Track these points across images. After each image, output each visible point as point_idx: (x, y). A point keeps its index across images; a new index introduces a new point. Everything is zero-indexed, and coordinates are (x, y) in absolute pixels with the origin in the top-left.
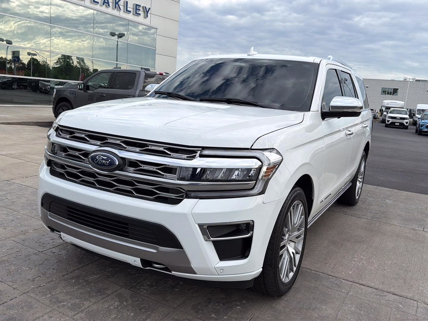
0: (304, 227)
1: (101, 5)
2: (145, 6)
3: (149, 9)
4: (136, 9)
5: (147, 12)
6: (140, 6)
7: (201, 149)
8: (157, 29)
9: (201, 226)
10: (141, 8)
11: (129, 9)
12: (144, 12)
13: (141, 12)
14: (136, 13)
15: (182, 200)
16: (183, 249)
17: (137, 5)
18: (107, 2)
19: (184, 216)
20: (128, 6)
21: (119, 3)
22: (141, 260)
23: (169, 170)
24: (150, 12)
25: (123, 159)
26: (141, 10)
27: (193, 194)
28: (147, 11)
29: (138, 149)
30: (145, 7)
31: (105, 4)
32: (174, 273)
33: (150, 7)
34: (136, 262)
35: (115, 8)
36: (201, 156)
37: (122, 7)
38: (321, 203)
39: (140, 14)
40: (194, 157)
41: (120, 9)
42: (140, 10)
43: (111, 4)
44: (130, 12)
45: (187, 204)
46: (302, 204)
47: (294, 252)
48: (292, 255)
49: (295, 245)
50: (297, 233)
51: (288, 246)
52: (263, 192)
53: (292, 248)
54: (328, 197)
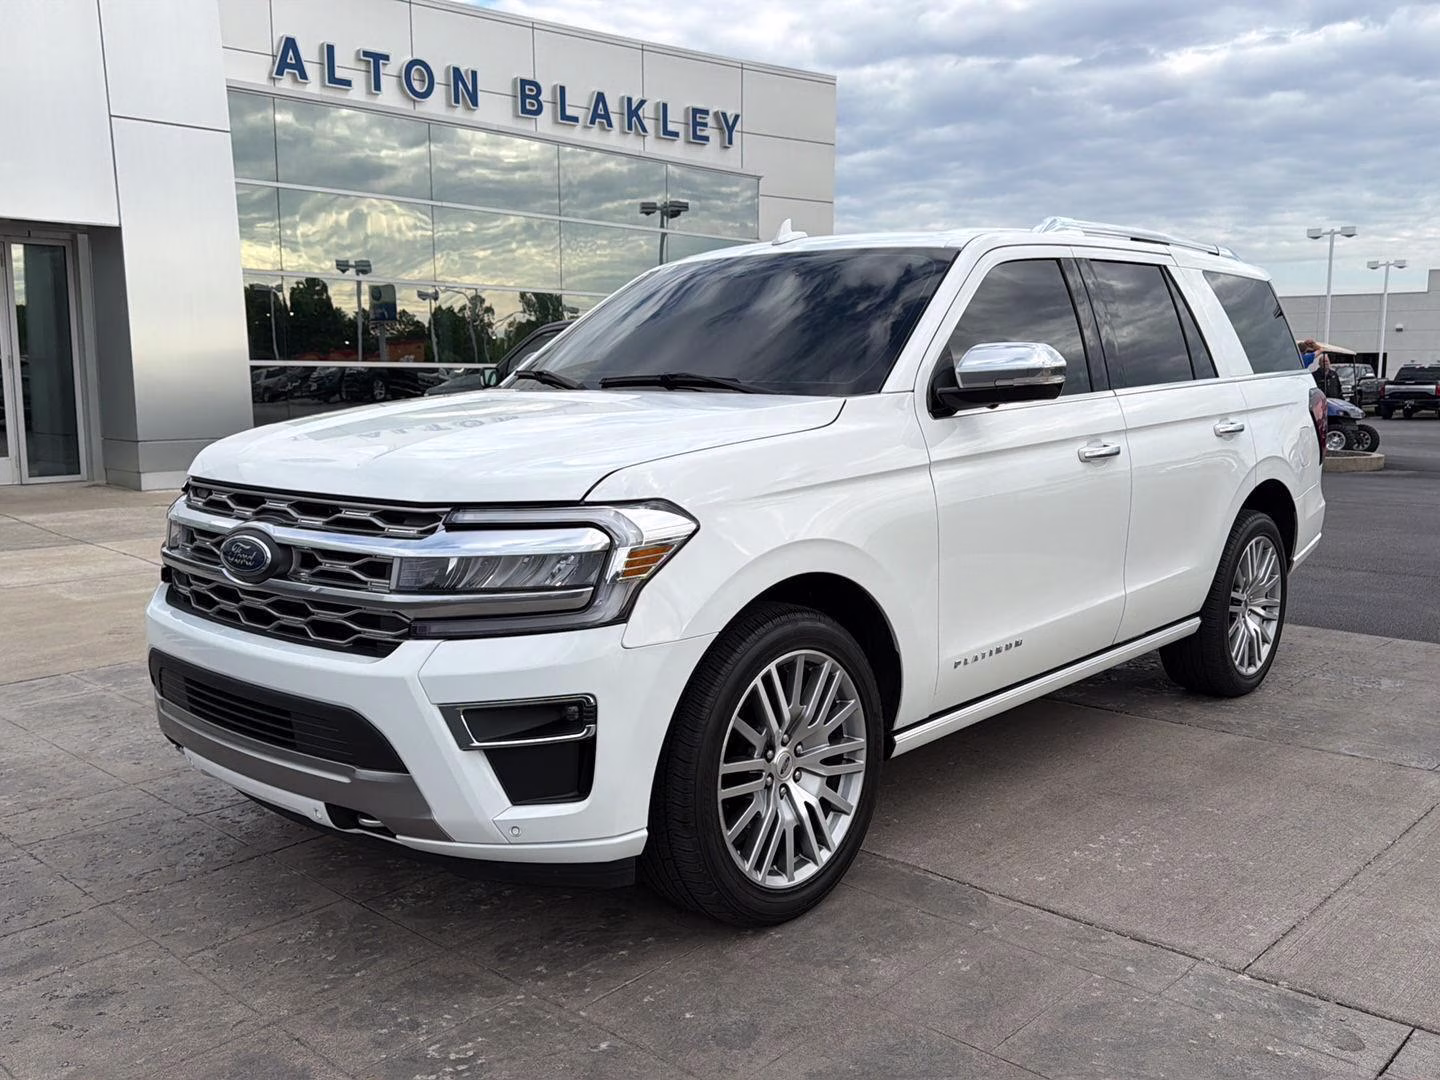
0: (865, 736)
1: (586, 127)
2: (724, 110)
3: (737, 117)
4: (696, 124)
5: (731, 129)
6: (706, 112)
7: (448, 509)
8: (759, 178)
9: (449, 711)
10: (710, 120)
11: (671, 127)
12: (721, 129)
13: (711, 132)
14: (695, 136)
15: (399, 644)
16: (408, 773)
17: (696, 111)
18: (603, 113)
19: (398, 684)
20: (669, 118)
21: (640, 112)
22: (328, 806)
23: (378, 568)
24: (738, 127)
25: (286, 548)
26: (710, 124)
27: (435, 628)
28: (728, 126)
29: (319, 521)
30: (724, 115)
31: (597, 120)
32: (401, 839)
33: (739, 112)
34: (315, 810)
35: (630, 128)
36: (451, 527)
37: (649, 124)
38: (955, 667)
39: (706, 139)
40: (433, 531)
41: (644, 130)
42: (705, 125)
43: (615, 119)
44: (676, 134)
45: (412, 655)
46: (836, 663)
47: (814, 802)
48: (804, 812)
49: (822, 783)
50: (826, 749)
51: (791, 784)
52: (623, 617)
53: (806, 792)
54: (998, 651)
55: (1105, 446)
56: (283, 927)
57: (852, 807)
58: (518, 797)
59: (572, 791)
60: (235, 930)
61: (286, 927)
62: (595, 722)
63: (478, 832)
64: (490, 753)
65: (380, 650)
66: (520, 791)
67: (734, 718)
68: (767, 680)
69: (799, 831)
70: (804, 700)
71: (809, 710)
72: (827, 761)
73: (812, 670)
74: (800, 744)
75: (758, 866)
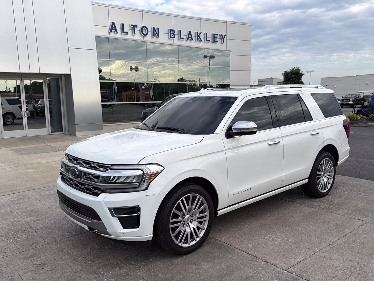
0: (208, 212)
1: (186, 40)
2: (222, 34)
3: (225, 35)
4: (214, 38)
5: (224, 39)
6: (217, 35)
7: (111, 165)
8: (230, 51)
9: (110, 209)
10: (218, 37)
11: (208, 39)
12: (221, 39)
13: (219, 40)
14: (214, 41)
15: (101, 193)
16: (102, 221)
17: (214, 35)
18: (190, 36)
19: (99, 202)
20: (207, 37)
21: (200, 36)
22: (88, 227)
23: (97, 177)
24: (225, 38)
25: (81, 172)
26: (218, 38)
27: (108, 191)
28: (223, 38)
29: (87, 166)
30: (222, 35)
31: (189, 38)
32: (101, 234)
33: (226, 34)
34: (86, 227)
35: (197, 40)
36: (111, 169)
37: (202, 39)
38: (233, 195)
39: (217, 41)
40: (108, 170)
41: (201, 40)
42: (217, 38)
43: (193, 38)
44: (209, 41)
45: (103, 196)
46: (200, 196)
47: (195, 227)
48: (192, 230)
49: (197, 223)
50: (198, 215)
51: (190, 223)
52: (146, 189)
53: (193, 225)
54: (245, 191)
55: (276, 141)
56: (82, 251)
57: (205, 228)
58: (124, 227)
59: (136, 226)
60: (72, 251)
61: (83, 250)
62: (140, 212)
63: (116, 234)
64: (119, 218)
65: (97, 195)
66: (125, 226)
67: (173, 210)
68: (182, 201)
69: (191, 234)
70: (192, 205)
71: (194, 207)
72: (198, 218)
73: (194, 198)
74: (192, 214)
75: (180, 242)
